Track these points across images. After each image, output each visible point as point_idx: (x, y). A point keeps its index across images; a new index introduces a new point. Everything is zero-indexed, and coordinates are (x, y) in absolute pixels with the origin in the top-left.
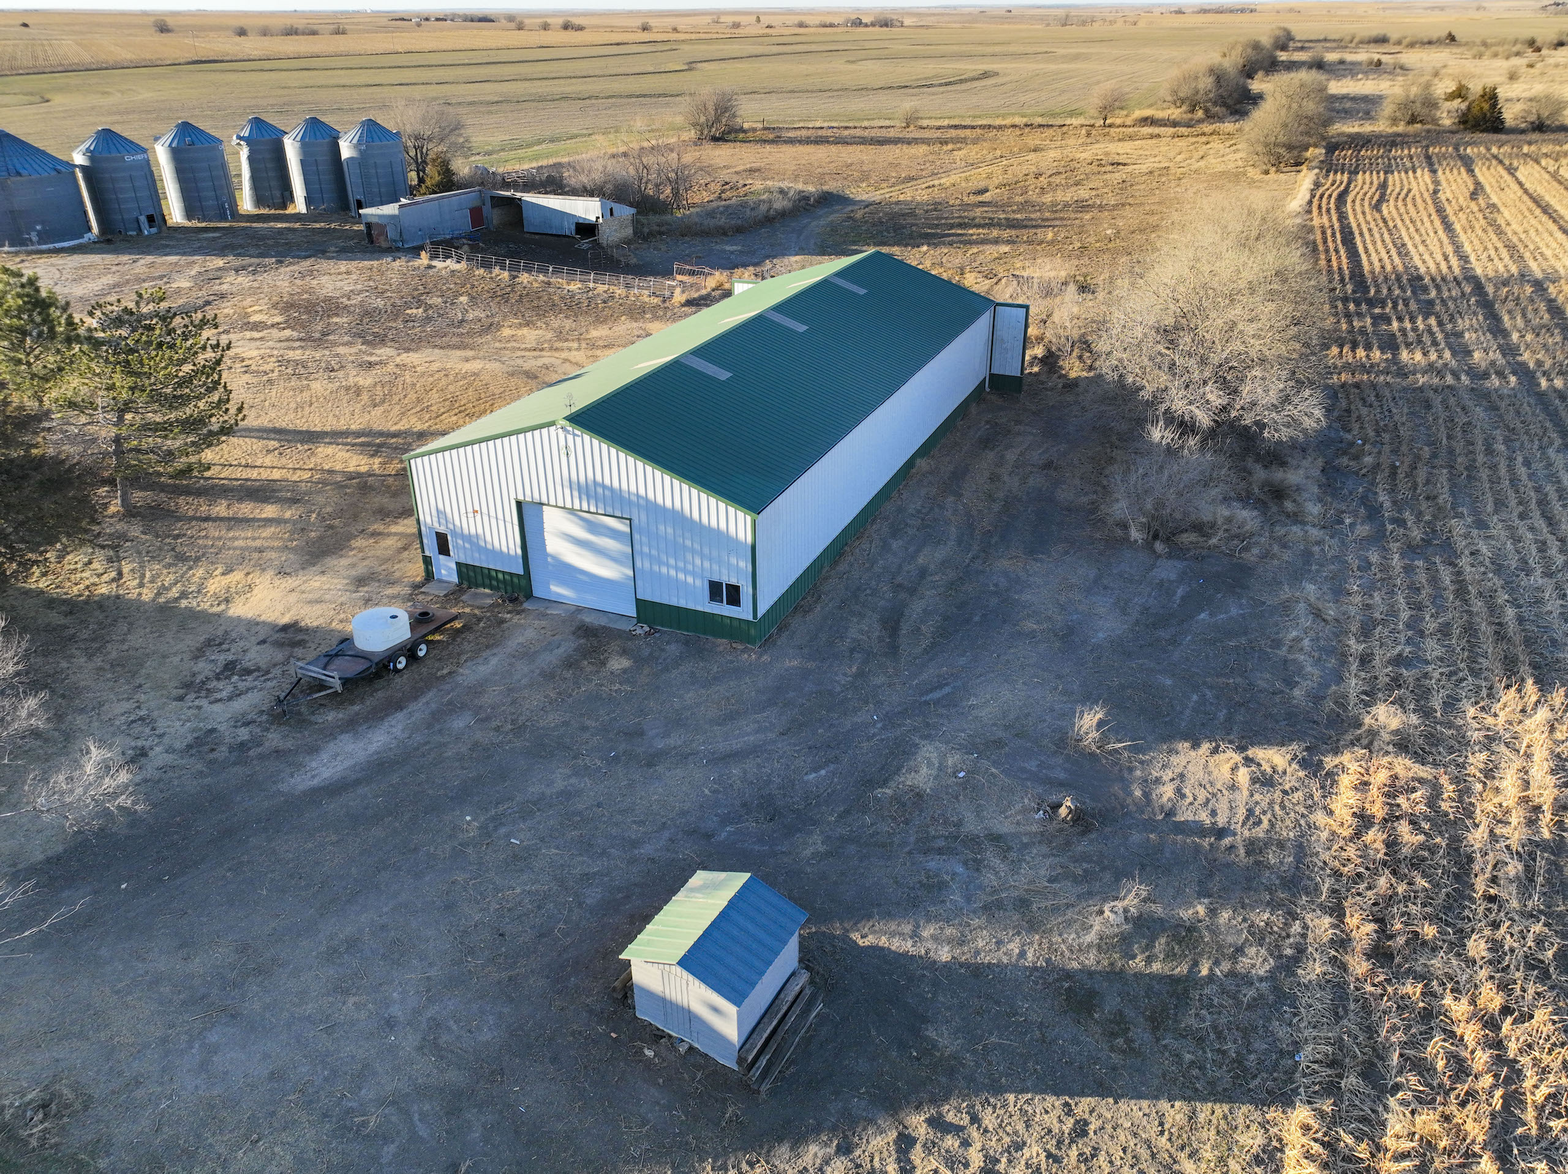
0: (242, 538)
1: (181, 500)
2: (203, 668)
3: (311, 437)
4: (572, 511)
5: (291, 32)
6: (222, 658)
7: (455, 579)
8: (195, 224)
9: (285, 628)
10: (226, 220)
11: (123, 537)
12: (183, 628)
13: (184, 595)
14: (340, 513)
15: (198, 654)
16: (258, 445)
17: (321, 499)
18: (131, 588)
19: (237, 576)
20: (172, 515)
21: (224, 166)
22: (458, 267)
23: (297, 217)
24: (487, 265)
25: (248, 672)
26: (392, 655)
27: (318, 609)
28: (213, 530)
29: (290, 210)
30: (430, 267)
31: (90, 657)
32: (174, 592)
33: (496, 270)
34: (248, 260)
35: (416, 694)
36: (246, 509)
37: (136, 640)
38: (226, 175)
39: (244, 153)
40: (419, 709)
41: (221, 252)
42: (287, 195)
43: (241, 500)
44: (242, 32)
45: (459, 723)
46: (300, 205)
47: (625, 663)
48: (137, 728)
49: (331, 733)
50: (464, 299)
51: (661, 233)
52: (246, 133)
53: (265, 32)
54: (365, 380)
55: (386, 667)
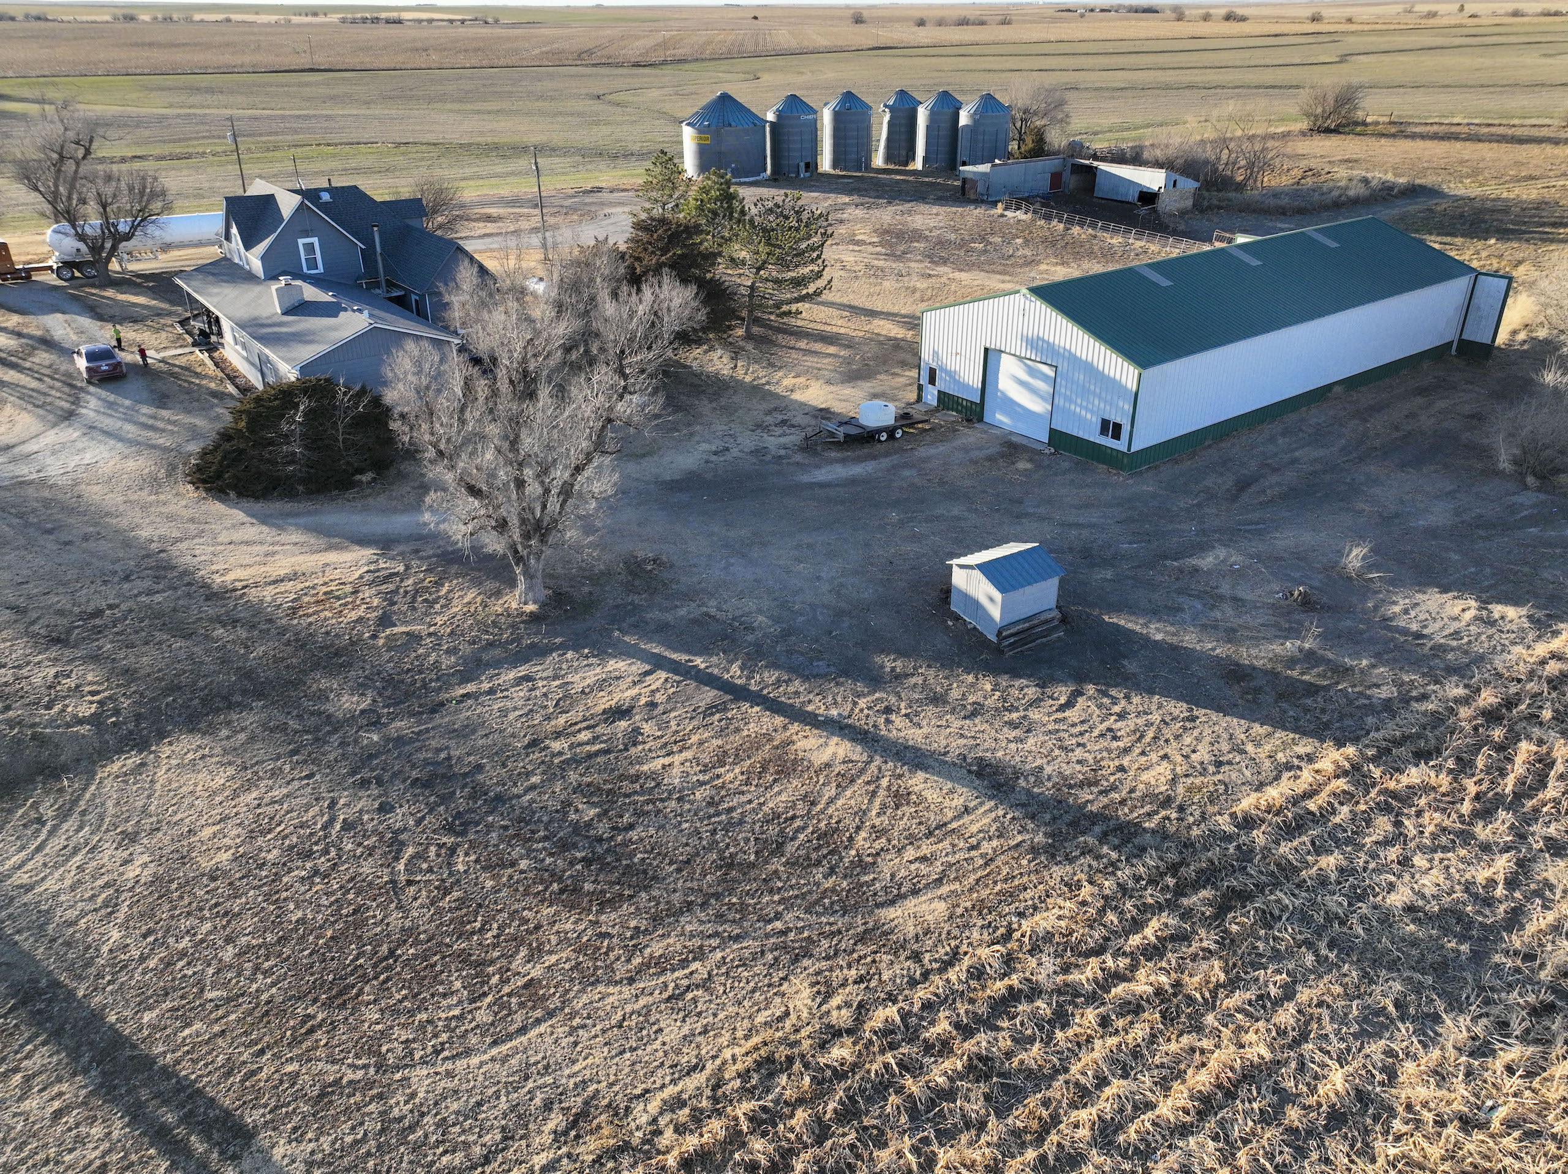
0: (811, 361)
1: (780, 336)
2: (769, 419)
3: (872, 314)
4: (1020, 358)
5: (963, 22)
6: (780, 417)
7: (935, 403)
8: (838, 172)
9: (821, 410)
10: (860, 170)
11: (743, 349)
12: (763, 398)
13: (768, 383)
14: (876, 358)
15: (769, 413)
16: (836, 313)
17: (866, 348)
18: (740, 373)
19: (802, 380)
20: (773, 343)
21: (868, 128)
22: (1024, 217)
23: (915, 173)
24: (1048, 218)
25: (793, 426)
26: (879, 431)
27: (844, 404)
28: (794, 354)
29: (910, 167)
30: (1002, 216)
31: (711, 402)
32: (763, 381)
33: (1055, 222)
34: (867, 199)
35: (887, 454)
36: (818, 346)
37: (736, 399)
38: (869, 136)
39: (887, 118)
40: (885, 463)
41: (849, 192)
42: (911, 155)
43: (816, 341)
44: (921, 23)
45: (907, 473)
46: (918, 164)
47: (1029, 466)
48: (726, 439)
49: (832, 461)
50: (1019, 241)
51: (1219, 208)
52: (891, 103)
53: (941, 23)
54: (922, 284)
55: (873, 437)
